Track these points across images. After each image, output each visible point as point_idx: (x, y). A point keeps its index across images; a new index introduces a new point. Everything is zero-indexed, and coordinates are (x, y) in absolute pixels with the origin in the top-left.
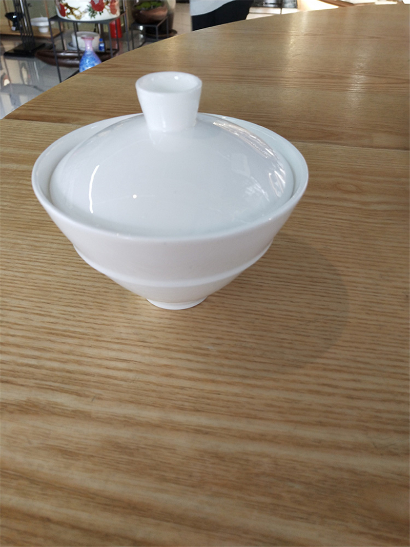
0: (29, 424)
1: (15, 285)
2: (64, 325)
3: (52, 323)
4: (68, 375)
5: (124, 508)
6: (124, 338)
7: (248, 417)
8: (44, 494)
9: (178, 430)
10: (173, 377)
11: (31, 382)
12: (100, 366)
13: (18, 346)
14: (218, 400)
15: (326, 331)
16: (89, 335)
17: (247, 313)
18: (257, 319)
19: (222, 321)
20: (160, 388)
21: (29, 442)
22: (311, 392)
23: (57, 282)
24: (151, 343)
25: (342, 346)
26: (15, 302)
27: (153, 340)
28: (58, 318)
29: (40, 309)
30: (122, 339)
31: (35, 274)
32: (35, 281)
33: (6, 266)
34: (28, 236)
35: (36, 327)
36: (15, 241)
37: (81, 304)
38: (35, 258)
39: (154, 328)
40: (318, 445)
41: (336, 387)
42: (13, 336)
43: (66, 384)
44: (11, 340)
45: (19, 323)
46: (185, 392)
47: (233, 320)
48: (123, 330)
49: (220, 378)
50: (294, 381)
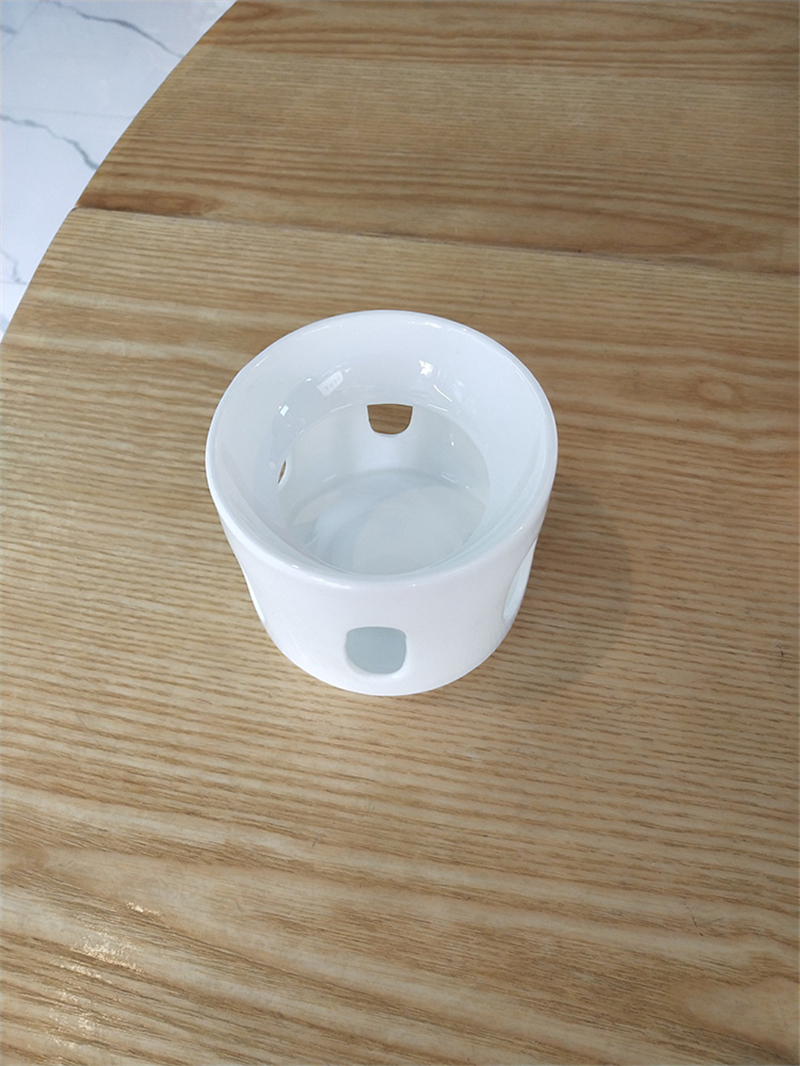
0: (233, 881)
1: (175, 634)
2: (258, 712)
3: (240, 708)
4: (275, 802)
5: (369, 1002)
6: (347, 736)
7: (526, 873)
8: (270, 982)
9: (431, 893)
10: (421, 807)
11: (227, 815)
12: (317, 787)
13: (198, 751)
14: (485, 845)
15: (646, 724)
16: (296, 732)
17: (529, 690)
18: (543, 701)
19: (491, 705)
20: (403, 826)
21: (240, 908)
22: (614, 833)
23: (237, 627)
24: (387, 747)
25: (667, 754)
26: (178, 669)
27: (388, 741)
28: (247, 699)
29: (217, 681)
30: (345, 739)
31: (198, 609)
32: (202, 625)
33: (152, 593)
34: (174, 526)
35: (218, 716)
36: (153, 536)
37: (277, 671)
38: (193, 575)
39: (390, 719)
40: (616, 919)
41: (650, 826)
42: (188, 733)
43: (274, 818)
44: (186, 739)
45: (194, 708)
46: (441, 833)
47: (506, 704)
48: (345, 722)
49: (486, 809)
50: (592, 816)
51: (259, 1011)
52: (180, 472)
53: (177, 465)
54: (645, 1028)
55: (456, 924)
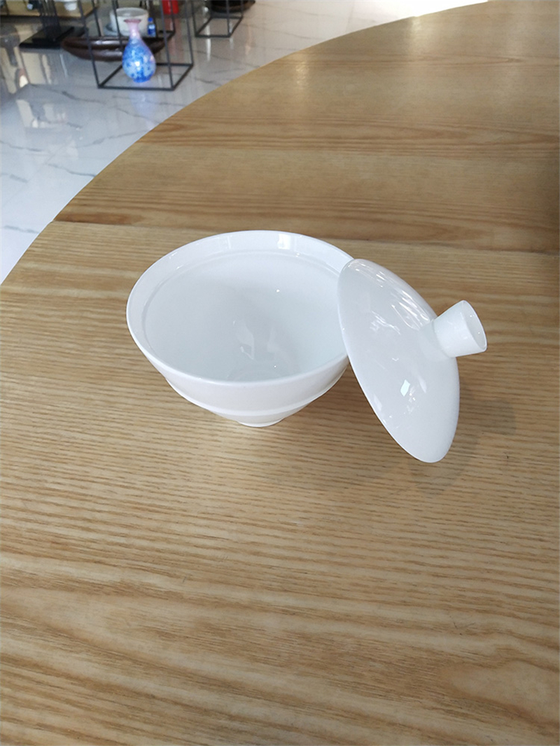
0: (125, 606)
1: (95, 452)
2: (149, 498)
3: (137, 496)
4: (158, 554)
5: (219, 686)
6: (210, 512)
7: (334, 596)
8: (147, 674)
9: (266, 611)
10: (261, 556)
11: (123, 562)
12: (188, 544)
13: (105, 523)
14: (305, 579)
15: (417, 501)
16: (175, 510)
17: (337, 481)
18: (345, 488)
19: (310, 491)
20: (248, 567)
21: (128, 624)
22: (397, 570)
23: (138, 447)
24: (238, 518)
25: (433, 519)
26: (96, 473)
27: (239, 514)
28: (142, 490)
29: (123, 480)
30: (209, 514)
31: (113, 437)
32: (115, 446)
33: (82, 428)
34: (100, 389)
35: (121, 501)
36: (87, 396)
37: (164, 473)
38: (111, 418)
39: (240, 501)
40: (400, 625)
41: (422, 564)
42: (99, 511)
43: (157, 564)
44: (98, 516)
45: (104, 497)
46: (274, 572)
47: (321, 490)
48: (208, 503)
49: (306, 556)
50: (381, 559)
51: (137, 694)
52: (106, 359)
53: (105, 355)
54: (422, 699)
55: (284, 631)
